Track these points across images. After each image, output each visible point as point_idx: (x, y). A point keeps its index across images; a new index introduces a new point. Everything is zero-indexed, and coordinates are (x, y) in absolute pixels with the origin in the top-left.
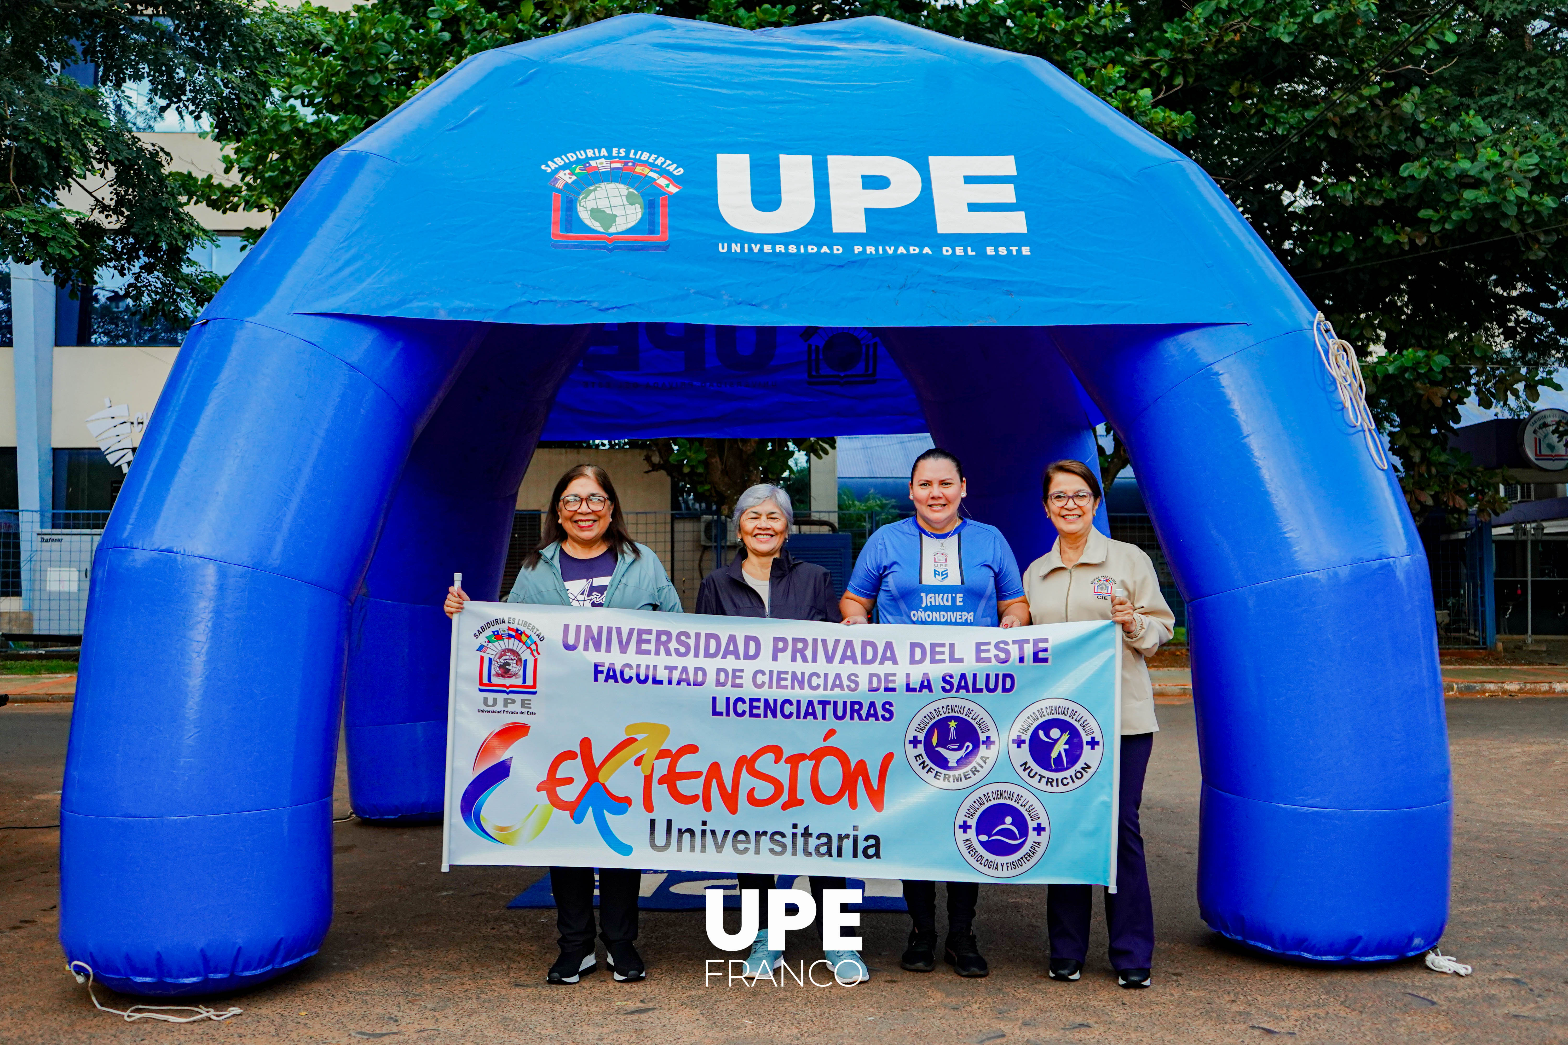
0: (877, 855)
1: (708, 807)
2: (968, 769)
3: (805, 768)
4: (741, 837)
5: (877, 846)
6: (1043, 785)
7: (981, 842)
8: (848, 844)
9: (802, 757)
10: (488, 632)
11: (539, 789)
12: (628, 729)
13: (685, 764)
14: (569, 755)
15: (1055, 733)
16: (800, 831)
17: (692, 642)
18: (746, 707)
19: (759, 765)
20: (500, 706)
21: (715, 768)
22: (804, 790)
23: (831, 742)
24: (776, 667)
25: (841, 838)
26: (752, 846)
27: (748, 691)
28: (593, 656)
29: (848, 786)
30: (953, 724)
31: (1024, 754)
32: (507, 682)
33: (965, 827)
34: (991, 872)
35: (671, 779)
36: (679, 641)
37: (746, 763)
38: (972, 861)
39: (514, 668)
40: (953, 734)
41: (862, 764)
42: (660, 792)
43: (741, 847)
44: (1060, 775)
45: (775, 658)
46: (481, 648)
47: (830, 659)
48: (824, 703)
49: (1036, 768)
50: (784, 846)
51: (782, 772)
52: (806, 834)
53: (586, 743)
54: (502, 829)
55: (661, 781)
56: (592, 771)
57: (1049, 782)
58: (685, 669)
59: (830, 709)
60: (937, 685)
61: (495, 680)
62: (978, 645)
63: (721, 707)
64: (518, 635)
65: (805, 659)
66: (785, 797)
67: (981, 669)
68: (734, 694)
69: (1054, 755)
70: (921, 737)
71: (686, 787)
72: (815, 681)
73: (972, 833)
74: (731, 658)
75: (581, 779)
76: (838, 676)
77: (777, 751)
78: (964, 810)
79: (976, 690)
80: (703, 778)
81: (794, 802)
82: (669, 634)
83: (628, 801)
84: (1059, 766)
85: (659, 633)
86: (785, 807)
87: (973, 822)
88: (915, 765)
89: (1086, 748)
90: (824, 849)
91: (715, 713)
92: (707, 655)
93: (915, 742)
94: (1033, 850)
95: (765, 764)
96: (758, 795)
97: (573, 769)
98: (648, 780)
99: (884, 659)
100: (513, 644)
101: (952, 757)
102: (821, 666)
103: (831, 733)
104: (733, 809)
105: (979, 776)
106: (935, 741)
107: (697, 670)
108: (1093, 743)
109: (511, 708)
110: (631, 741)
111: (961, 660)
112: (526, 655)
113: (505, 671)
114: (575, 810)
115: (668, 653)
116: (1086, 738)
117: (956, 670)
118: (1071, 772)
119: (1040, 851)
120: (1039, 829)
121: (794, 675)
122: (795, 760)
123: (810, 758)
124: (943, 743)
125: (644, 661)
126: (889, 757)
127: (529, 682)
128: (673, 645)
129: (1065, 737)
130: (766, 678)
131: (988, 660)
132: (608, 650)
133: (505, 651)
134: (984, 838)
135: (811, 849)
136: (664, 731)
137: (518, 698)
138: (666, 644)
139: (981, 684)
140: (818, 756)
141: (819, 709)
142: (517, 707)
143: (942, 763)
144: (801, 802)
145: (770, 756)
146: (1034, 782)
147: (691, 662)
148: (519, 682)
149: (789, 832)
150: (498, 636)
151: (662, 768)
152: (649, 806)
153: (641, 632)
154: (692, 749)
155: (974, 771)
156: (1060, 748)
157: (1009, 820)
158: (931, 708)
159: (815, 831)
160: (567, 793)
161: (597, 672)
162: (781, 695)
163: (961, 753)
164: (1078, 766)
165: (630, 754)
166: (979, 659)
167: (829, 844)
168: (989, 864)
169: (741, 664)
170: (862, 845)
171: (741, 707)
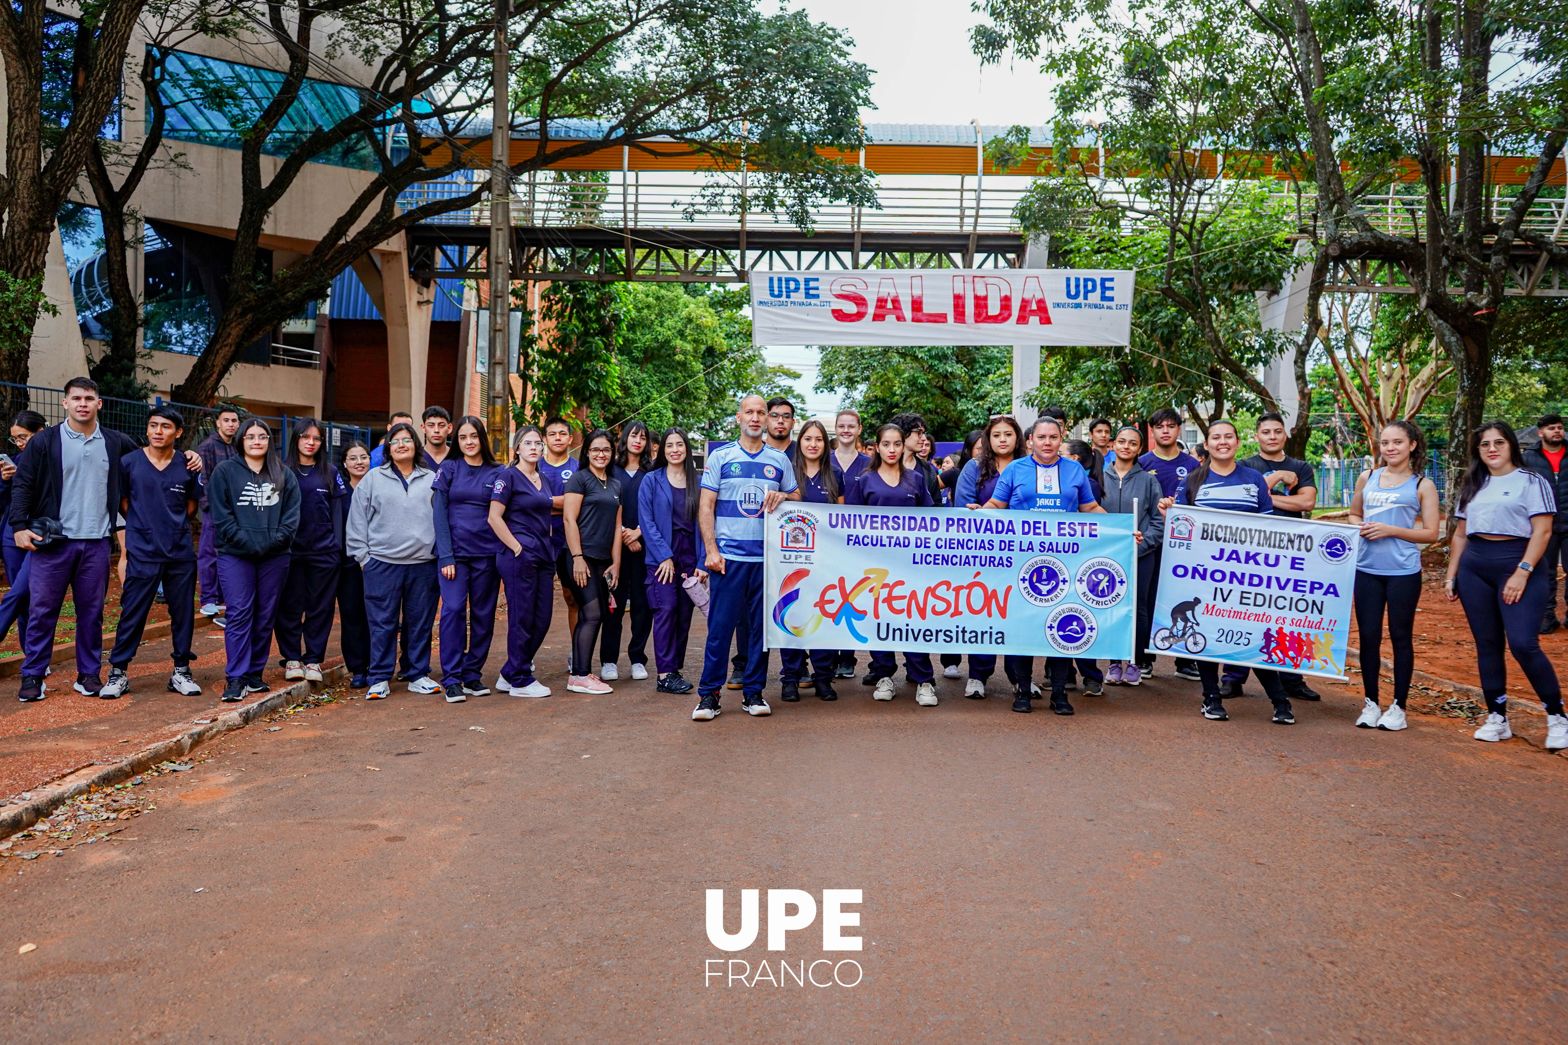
0: (1003, 642)
1: (909, 616)
2: (1053, 595)
3: (963, 593)
4: (928, 633)
5: (1003, 637)
6: (1094, 605)
7: (1060, 636)
8: (987, 636)
9: (962, 587)
10: (786, 518)
11: (815, 606)
12: (866, 572)
13: (897, 592)
14: (833, 587)
15: (1101, 576)
16: (960, 629)
17: (901, 522)
18: (932, 559)
19: (938, 592)
20: (793, 559)
21: (914, 594)
22: (963, 607)
23: (978, 579)
24: (948, 536)
25: (983, 633)
26: (934, 638)
27: (933, 550)
28: (846, 531)
29: (987, 604)
30: (1045, 570)
31: (1083, 588)
32: (798, 545)
33: (1051, 627)
34: (1065, 652)
35: (889, 600)
36: (894, 522)
37: (931, 591)
38: (1055, 646)
39: (801, 538)
40: (1044, 576)
41: (994, 591)
42: (883, 608)
43: (928, 638)
44: (1103, 599)
45: (947, 530)
46: (782, 527)
47: (978, 531)
48: (975, 557)
49: (1091, 595)
50: (951, 638)
51: (951, 596)
52: (964, 631)
53: (842, 580)
54: (795, 628)
55: (883, 602)
56: (845, 596)
57: (1098, 603)
58: (898, 538)
59: (978, 560)
60: (1037, 547)
61: (790, 545)
62: (1060, 524)
63: (918, 559)
64: (803, 520)
65: (964, 531)
66: (952, 610)
67: (1061, 540)
68: (925, 552)
69: (1100, 588)
70: (1027, 577)
71: (898, 605)
72: (970, 544)
73: (1055, 630)
74: (923, 530)
75: (839, 601)
76: (983, 541)
77: (948, 584)
78: (1050, 618)
79: (1058, 551)
80: (907, 600)
81: (957, 613)
82: (887, 517)
83: (865, 613)
84: (1103, 594)
85: (883, 517)
86: (952, 616)
87: (1055, 625)
88: (1024, 593)
89: (1118, 585)
90: (973, 640)
91: (915, 563)
92: (910, 529)
93: (1024, 580)
94: (1088, 641)
95: (941, 591)
96: (938, 609)
97: (835, 595)
98: (876, 601)
99: (1008, 530)
100: (800, 524)
101: (1044, 589)
102: (973, 535)
103: (978, 574)
104: (923, 616)
105: (1059, 599)
106: (1035, 579)
107: (905, 538)
108: (1122, 582)
109: (799, 560)
110: (867, 578)
111: (1049, 534)
112: (808, 530)
113: (796, 540)
114: (835, 617)
115: (888, 528)
116: (1118, 579)
117: (1047, 540)
118: (1110, 598)
119: (1092, 640)
120: (1092, 629)
121: (959, 541)
122: (957, 590)
123: (966, 588)
124: (1039, 580)
125: (875, 533)
126: (1009, 588)
127: (810, 546)
128: (891, 524)
129: (1107, 579)
130: (943, 543)
131: (1064, 535)
132: (855, 527)
133: (795, 529)
134: (1061, 633)
135: (966, 639)
136: (885, 573)
137: (803, 554)
138: (886, 523)
139: (1060, 548)
140: (971, 586)
141: (972, 560)
142: (803, 560)
143: (1040, 593)
144: (961, 613)
145: (944, 587)
146: (1089, 603)
147: (901, 534)
148: (804, 545)
149: (954, 630)
150: (791, 520)
151: (884, 593)
152: (877, 616)
153: (872, 517)
154: (901, 583)
155: (1056, 596)
156: (1104, 584)
157: (1075, 623)
158: (1033, 561)
159: (968, 629)
160: (831, 609)
161: (849, 540)
162: (951, 553)
163: (1049, 587)
164: (1114, 594)
165: (868, 585)
166: (1060, 535)
167: (976, 636)
168: (1064, 648)
169: (929, 534)
170: (994, 637)
171: (929, 559)
